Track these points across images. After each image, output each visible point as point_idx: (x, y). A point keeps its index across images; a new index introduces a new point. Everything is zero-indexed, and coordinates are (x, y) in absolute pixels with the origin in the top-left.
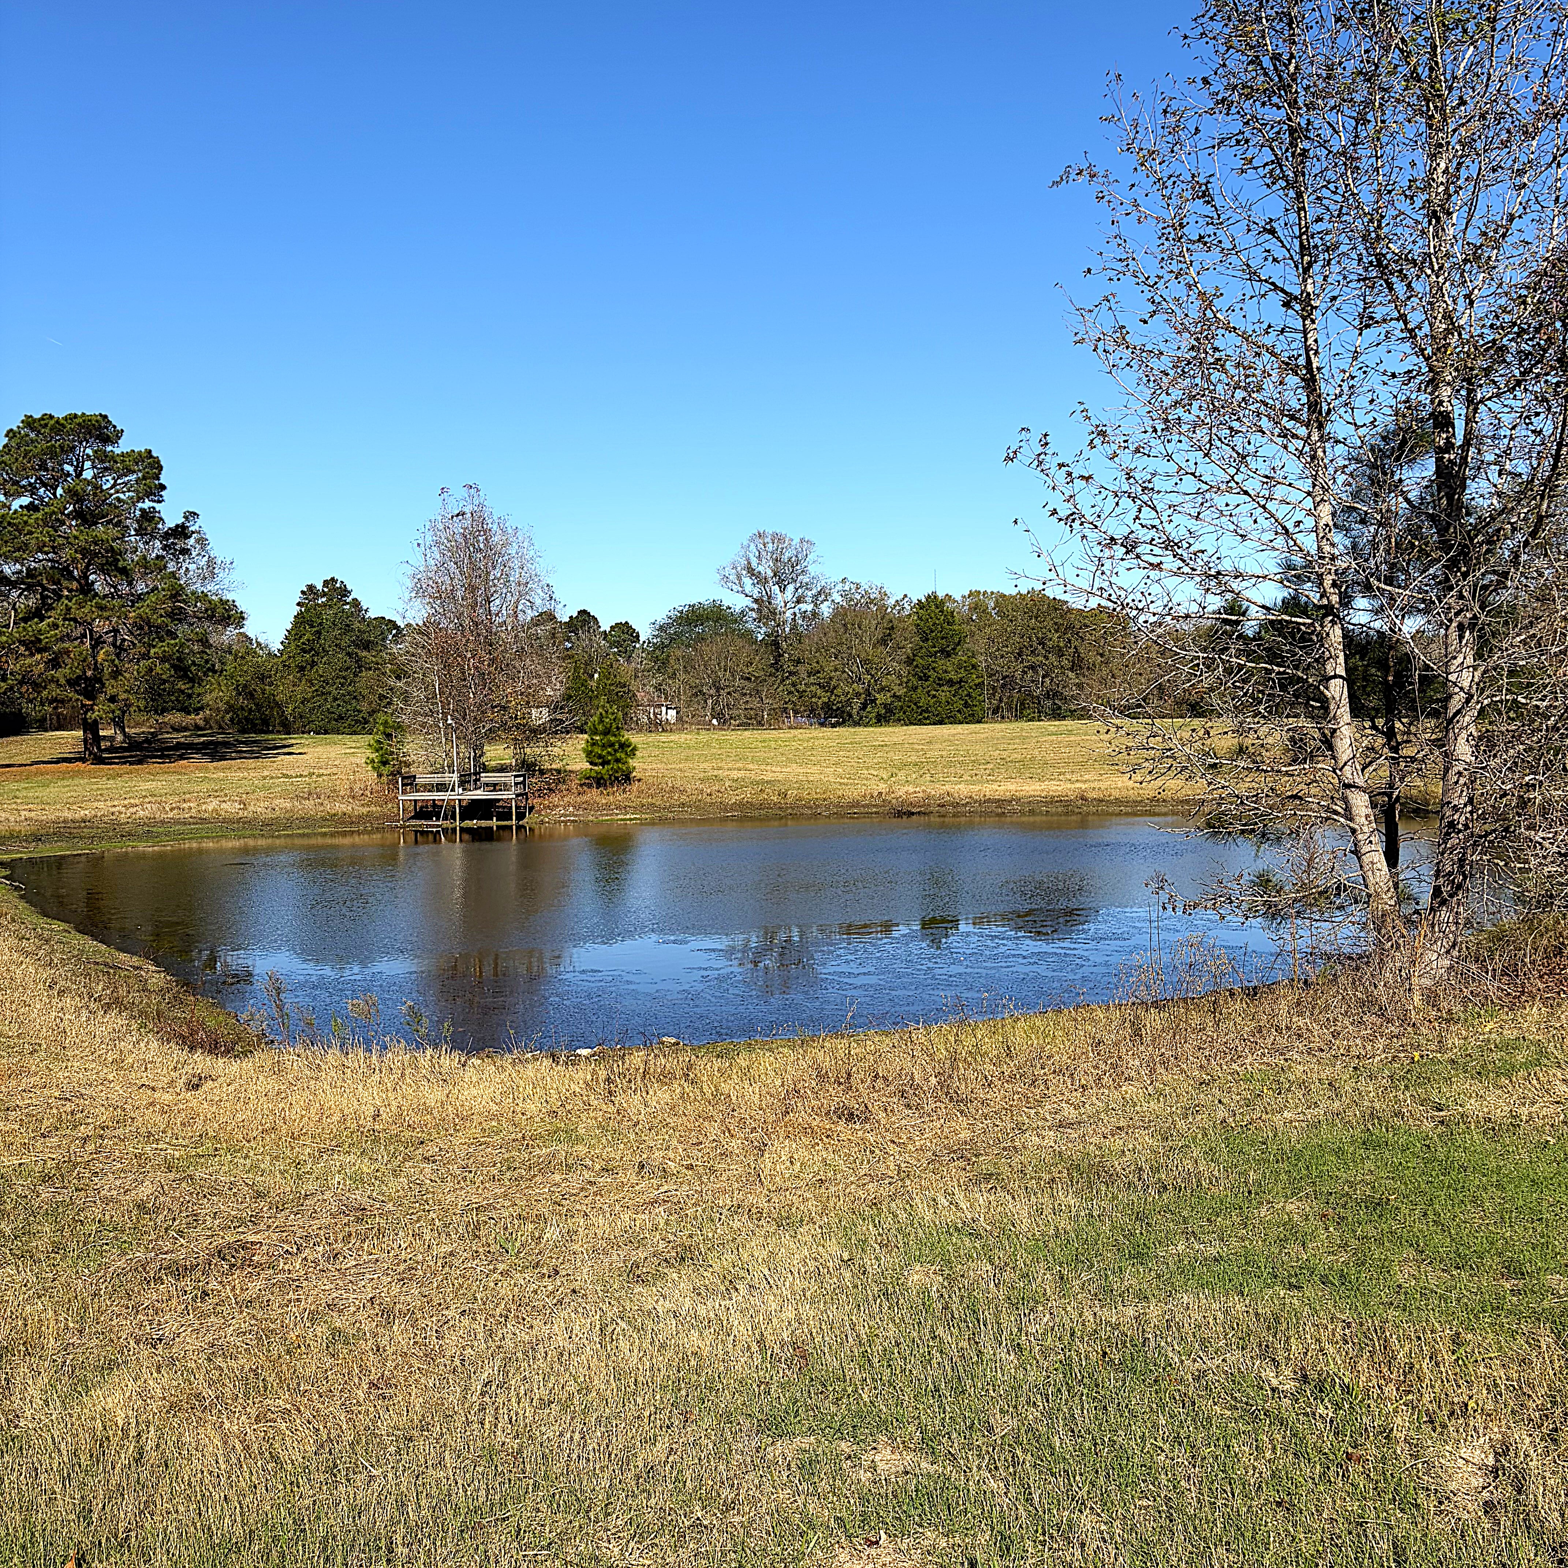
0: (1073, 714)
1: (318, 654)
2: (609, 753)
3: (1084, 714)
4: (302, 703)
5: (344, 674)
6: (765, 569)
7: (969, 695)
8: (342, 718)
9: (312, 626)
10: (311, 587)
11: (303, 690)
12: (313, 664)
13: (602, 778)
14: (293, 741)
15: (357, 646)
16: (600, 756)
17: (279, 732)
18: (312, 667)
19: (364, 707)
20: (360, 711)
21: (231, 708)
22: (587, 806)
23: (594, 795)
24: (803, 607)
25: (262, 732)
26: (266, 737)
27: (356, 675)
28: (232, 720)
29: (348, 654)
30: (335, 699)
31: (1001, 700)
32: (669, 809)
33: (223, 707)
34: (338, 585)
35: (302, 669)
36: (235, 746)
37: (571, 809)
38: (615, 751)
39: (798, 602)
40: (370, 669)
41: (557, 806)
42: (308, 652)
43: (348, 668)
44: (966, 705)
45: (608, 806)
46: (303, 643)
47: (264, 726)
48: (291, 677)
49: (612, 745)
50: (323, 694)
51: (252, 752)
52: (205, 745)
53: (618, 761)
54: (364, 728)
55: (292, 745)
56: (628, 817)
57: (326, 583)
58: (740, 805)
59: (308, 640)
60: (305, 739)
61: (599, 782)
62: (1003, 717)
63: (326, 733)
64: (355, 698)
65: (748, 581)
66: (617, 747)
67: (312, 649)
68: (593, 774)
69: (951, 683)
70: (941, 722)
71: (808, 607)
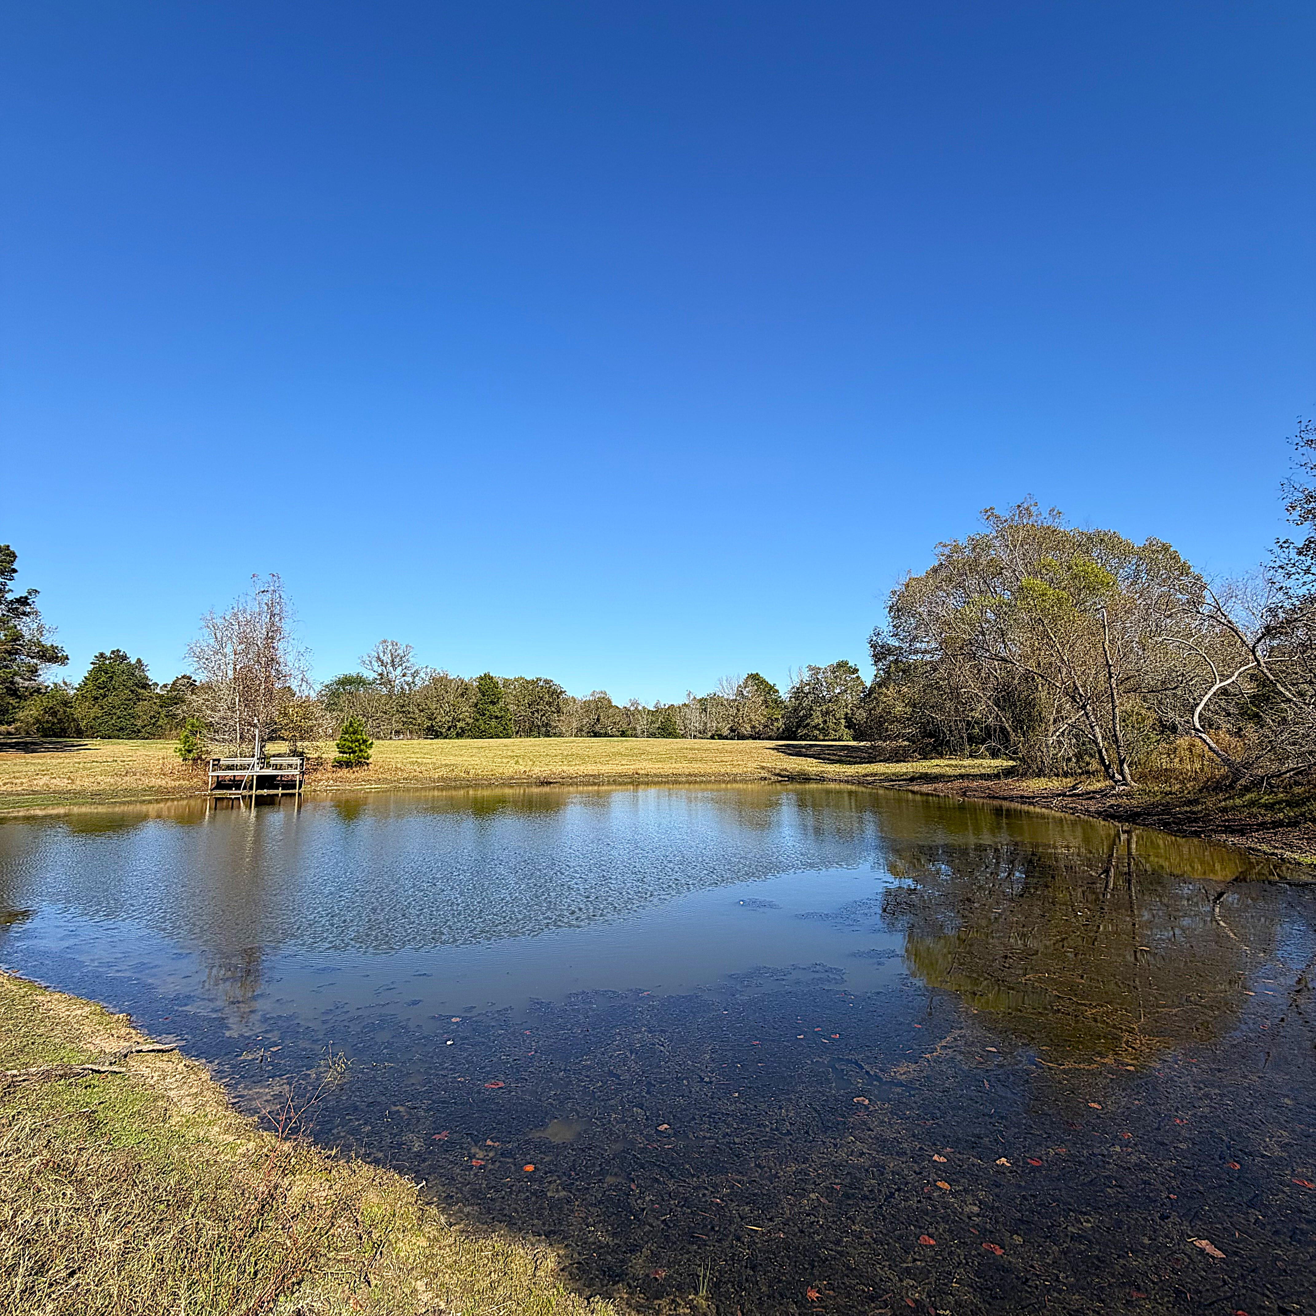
0: (555, 735)
1: (109, 690)
2: (356, 746)
3: (561, 735)
4: (94, 719)
5: (127, 702)
6: (387, 659)
7: (506, 724)
8: (123, 729)
9: (106, 673)
10: (102, 655)
11: (96, 711)
12: (105, 696)
13: (350, 762)
14: (85, 743)
15: (138, 686)
16: (350, 748)
17: (73, 737)
18: (104, 698)
19: (139, 723)
20: (136, 725)
21: (38, 721)
22: (342, 780)
23: (344, 773)
24: (407, 679)
25: (61, 737)
26: (65, 739)
27: (135, 704)
28: (38, 729)
29: (131, 691)
30: (119, 718)
31: (520, 727)
32: (398, 781)
33: (31, 721)
34: (121, 654)
35: (96, 699)
36: (41, 744)
37: (331, 782)
38: (360, 744)
39: (404, 676)
40: (146, 700)
41: (321, 780)
42: (103, 688)
43: (130, 699)
44: (504, 729)
45: (356, 779)
46: (99, 683)
47: (63, 733)
48: (87, 703)
49: (358, 741)
50: (110, 714)
51: (58, 748)
52: (17, 744)
53: (361, 751)
54: (137, 736)
55: (86, 745)
56: (373, 786)
57: (113, 652)
58: (442, 779)
59: (103, 681)
60: (94, 741)
61: (348, 764)
62: (521, 736)
63: (109, 738)
64: (133, 717)
65: (375, 664)
66: (361, 741)
67: (105, 687)
68: (344, 759)
69: (497, 717)
70: (491, 738)
71: (409, 679)
